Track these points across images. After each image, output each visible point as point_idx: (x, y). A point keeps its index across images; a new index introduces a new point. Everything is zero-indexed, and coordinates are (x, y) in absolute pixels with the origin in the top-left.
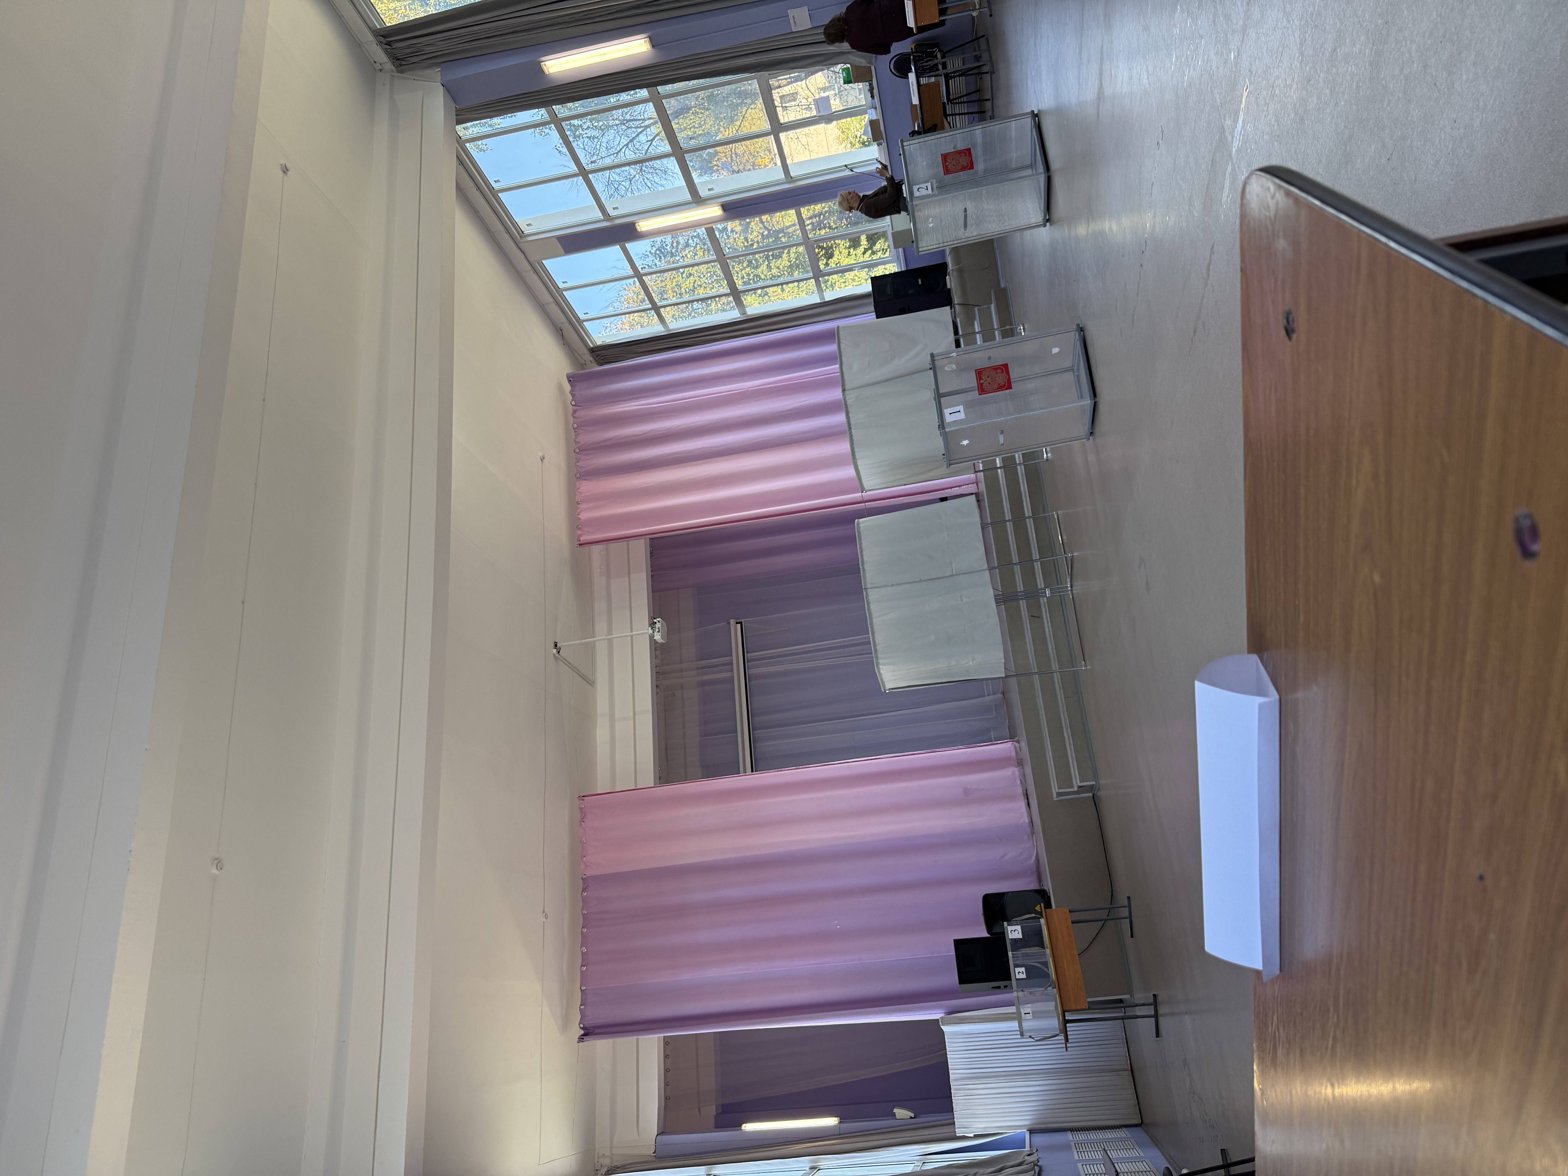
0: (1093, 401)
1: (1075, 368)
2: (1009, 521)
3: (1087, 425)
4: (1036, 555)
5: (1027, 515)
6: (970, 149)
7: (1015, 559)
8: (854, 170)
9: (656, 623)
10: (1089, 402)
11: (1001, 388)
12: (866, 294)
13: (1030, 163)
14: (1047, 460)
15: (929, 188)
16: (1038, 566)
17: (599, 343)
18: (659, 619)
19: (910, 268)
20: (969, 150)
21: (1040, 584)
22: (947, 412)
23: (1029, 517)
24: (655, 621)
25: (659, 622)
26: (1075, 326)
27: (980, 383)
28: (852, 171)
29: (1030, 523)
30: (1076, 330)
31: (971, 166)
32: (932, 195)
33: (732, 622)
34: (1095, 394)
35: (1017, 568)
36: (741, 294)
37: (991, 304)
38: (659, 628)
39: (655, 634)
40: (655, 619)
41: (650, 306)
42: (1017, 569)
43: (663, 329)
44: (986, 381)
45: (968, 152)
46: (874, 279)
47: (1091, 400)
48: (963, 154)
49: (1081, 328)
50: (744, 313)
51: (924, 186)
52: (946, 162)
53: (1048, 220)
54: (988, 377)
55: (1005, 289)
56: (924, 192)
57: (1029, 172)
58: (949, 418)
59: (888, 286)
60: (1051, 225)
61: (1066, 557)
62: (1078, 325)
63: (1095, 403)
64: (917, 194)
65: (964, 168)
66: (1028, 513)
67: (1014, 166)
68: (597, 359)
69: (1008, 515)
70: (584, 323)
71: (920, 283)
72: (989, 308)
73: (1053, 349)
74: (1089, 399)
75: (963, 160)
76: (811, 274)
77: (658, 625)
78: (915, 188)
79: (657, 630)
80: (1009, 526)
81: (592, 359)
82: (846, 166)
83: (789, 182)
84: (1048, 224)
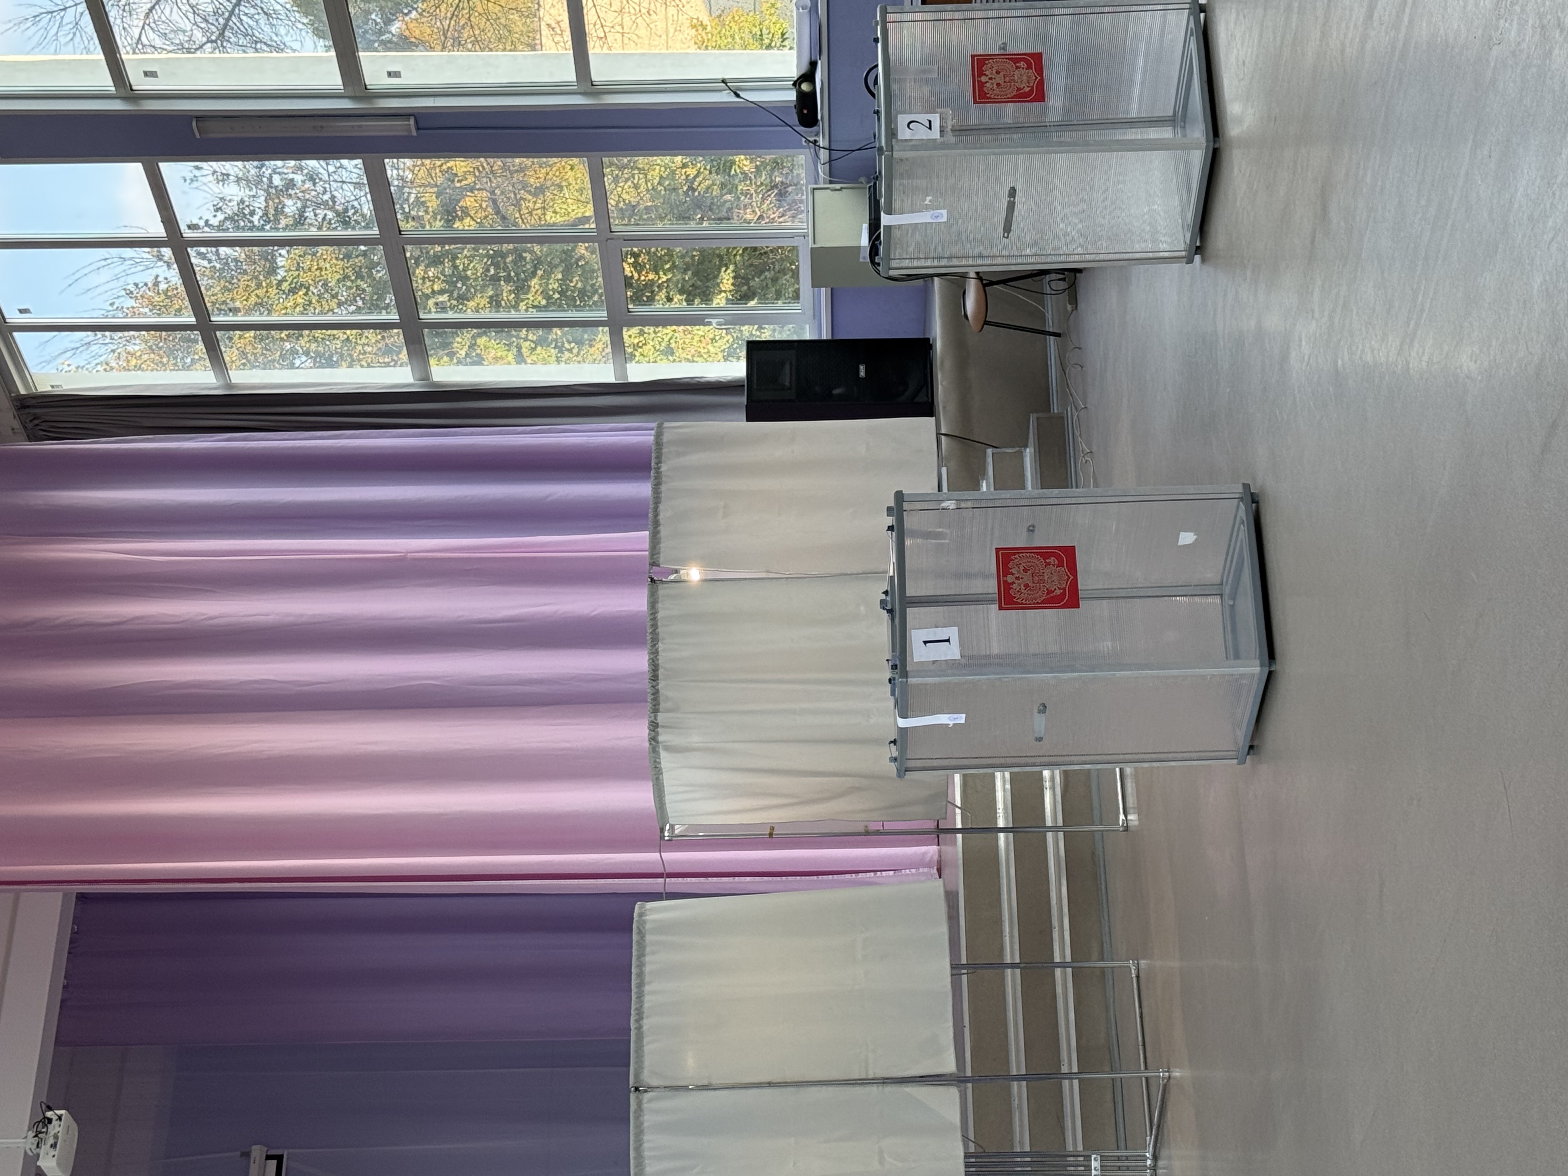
0: (1266, 670)
1: (1227, 590)
2: (1013, 966)
3: (1245, 725)
4: (1069, 1062)
5: (1057, 959)
6: (1040, 55)
7: (1017, 1064)
8: (741, 94)
9: (50, 1121)
10: (1257, 669)
11: (1053, 601)
12: (729, 382)
13: (1171, 114)
14: (1126, 829)
15: (936, 125)
16: (1071, 1091)
17: (44, 387)
18: (63, 1112)
19: (842, 336)
20: (1038, 57)
21: (1074, 1140)
22: (916, 636)
23: (1063, 965)
24: (49, 1114)
25: (60, 1118)
26: (1241, 490)
27: (1005, 582)
28: (738, 96)
29: (1063, 980)
30: (1241, 499)
31: (1038, 94)
32: (943, 143)
33: (258, 1152)
34: (1271, 652)
35: (1020, 1087)
36: (426, 331)
37: (1026, 446)
38: (56, 1137)
39: (42, 1152)
40: (50, 1108)
41: (192, 320)
42: (1019, 1091)
43: (215, 381)
44: (1019, 581)
45: (1035, 61)
46: (754, 347)
47: (1262, 665)
48: (1022, 64)
49: (1252, 494)
50: (426, 376)
51: (923, 118)
52: (981, 73)
53: (1199, 250)
54: (1025, 570)
55: (1061, 419)
56: (921, 133)
57: (1166, 133)
58: (919, 653)
59: (787, 366)
60: (1203, 260)
61: (1147, 1079)
62: (1246, 486)
63: (1270, 673)
64: (904, 133)
65: (1021, 97)
66: (1063, 955)
67: (1133, 114)
68: (30, 426)
69: (1011, 952)
70: (15, 334)
71: (862, 374)
72: (1020, 456)
73: (1182, 535)
74: (1258, 662)
75: (1023, 78)
76: (603, 315)
77: (55, 1128)
78: (902, 120)
79: (51, 1141)
80: (1012, 980)
81: (16, 424)
82: (724, 81)
83: (585, 94)
84: (1197, 258)
